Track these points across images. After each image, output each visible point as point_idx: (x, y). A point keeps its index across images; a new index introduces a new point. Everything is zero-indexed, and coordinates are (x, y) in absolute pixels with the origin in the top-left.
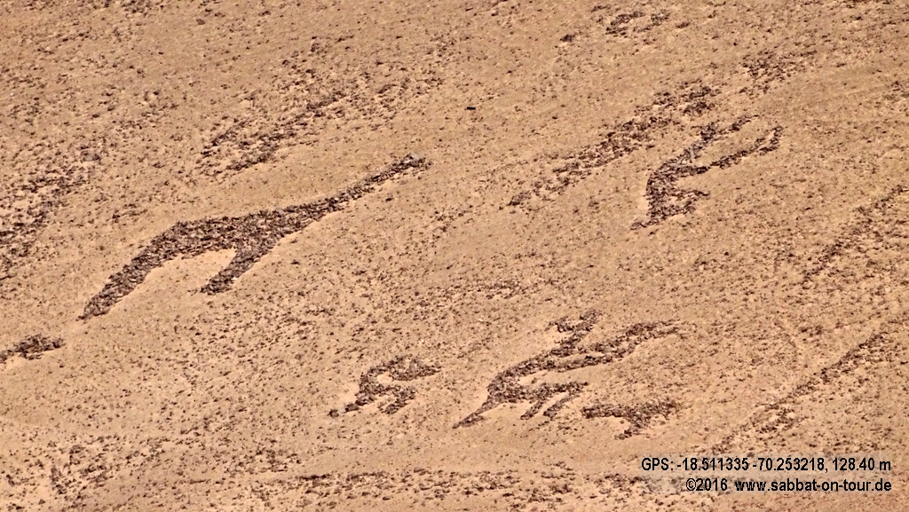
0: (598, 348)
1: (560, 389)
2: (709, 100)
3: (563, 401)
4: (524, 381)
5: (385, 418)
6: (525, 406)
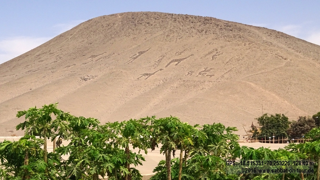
0: (208, 70)
2: (217, 50)
3: (205, 75)
4: (202, 73)
5: (190, 76)
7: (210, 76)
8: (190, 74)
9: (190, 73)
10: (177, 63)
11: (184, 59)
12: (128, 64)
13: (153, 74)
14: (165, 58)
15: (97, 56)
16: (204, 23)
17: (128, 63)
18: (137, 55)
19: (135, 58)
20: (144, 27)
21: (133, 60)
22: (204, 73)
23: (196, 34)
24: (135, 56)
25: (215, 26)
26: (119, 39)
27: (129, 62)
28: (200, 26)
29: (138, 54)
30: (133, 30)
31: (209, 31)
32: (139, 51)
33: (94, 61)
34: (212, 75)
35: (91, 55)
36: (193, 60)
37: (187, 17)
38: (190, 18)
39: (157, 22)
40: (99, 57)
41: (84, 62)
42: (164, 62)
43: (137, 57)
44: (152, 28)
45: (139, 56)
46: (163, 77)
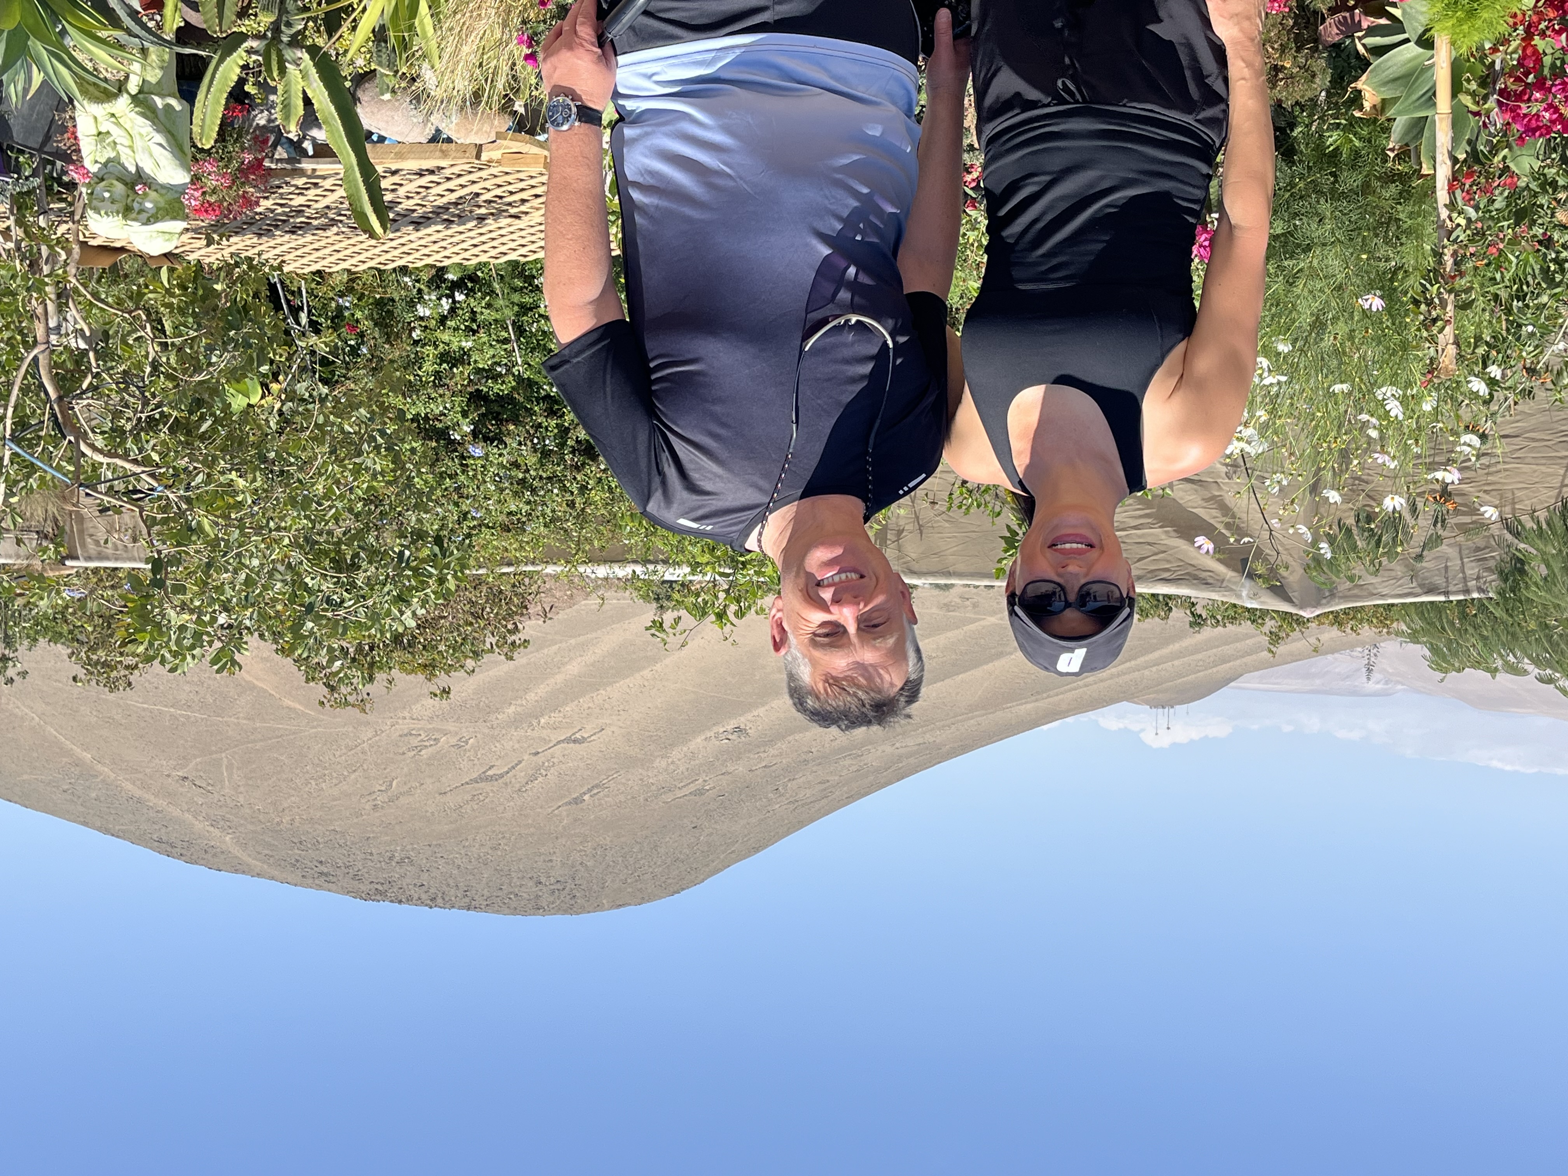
0: (414, 750)
1: (425, 741)
2: (373, 808)
3: (425, 738)
4: (432, 743)
5: (465, 735)
6: (433, 737)
7: (411, 734)
8: (464, 742)
9: (462, 744)
10: (490, 773)
11: (467, 783)
12: (617, 772)
13: (559, 742)
14: (517, 786)
15: (690, 793)
16: (390, 882)
17: (619, 774)
18: (589, 795)
19: (597, 786)
20: (552, 873)
21: (603, 782)
22: (424, 743)
23: (419, 853)
24: (595, 791)
25: (362, 875)
26: (623, 839)
27: (614, 776)
28: (402, 877)
29: (586, 797)
30: (581, 864)
31: (381, 862)
32: (580, 806)
33: (701, 780)
34: (406, 735)
35: (703, 797)
36: (443, 779)
37: (433, 899)
38: (424, 897)
39: (516, 886)
40: (686, 791)
41: (726, 777)
42: (523, 774)
43: (590, 790)
44: (532, 869)
45: (585, 794)
46: (535, 734)
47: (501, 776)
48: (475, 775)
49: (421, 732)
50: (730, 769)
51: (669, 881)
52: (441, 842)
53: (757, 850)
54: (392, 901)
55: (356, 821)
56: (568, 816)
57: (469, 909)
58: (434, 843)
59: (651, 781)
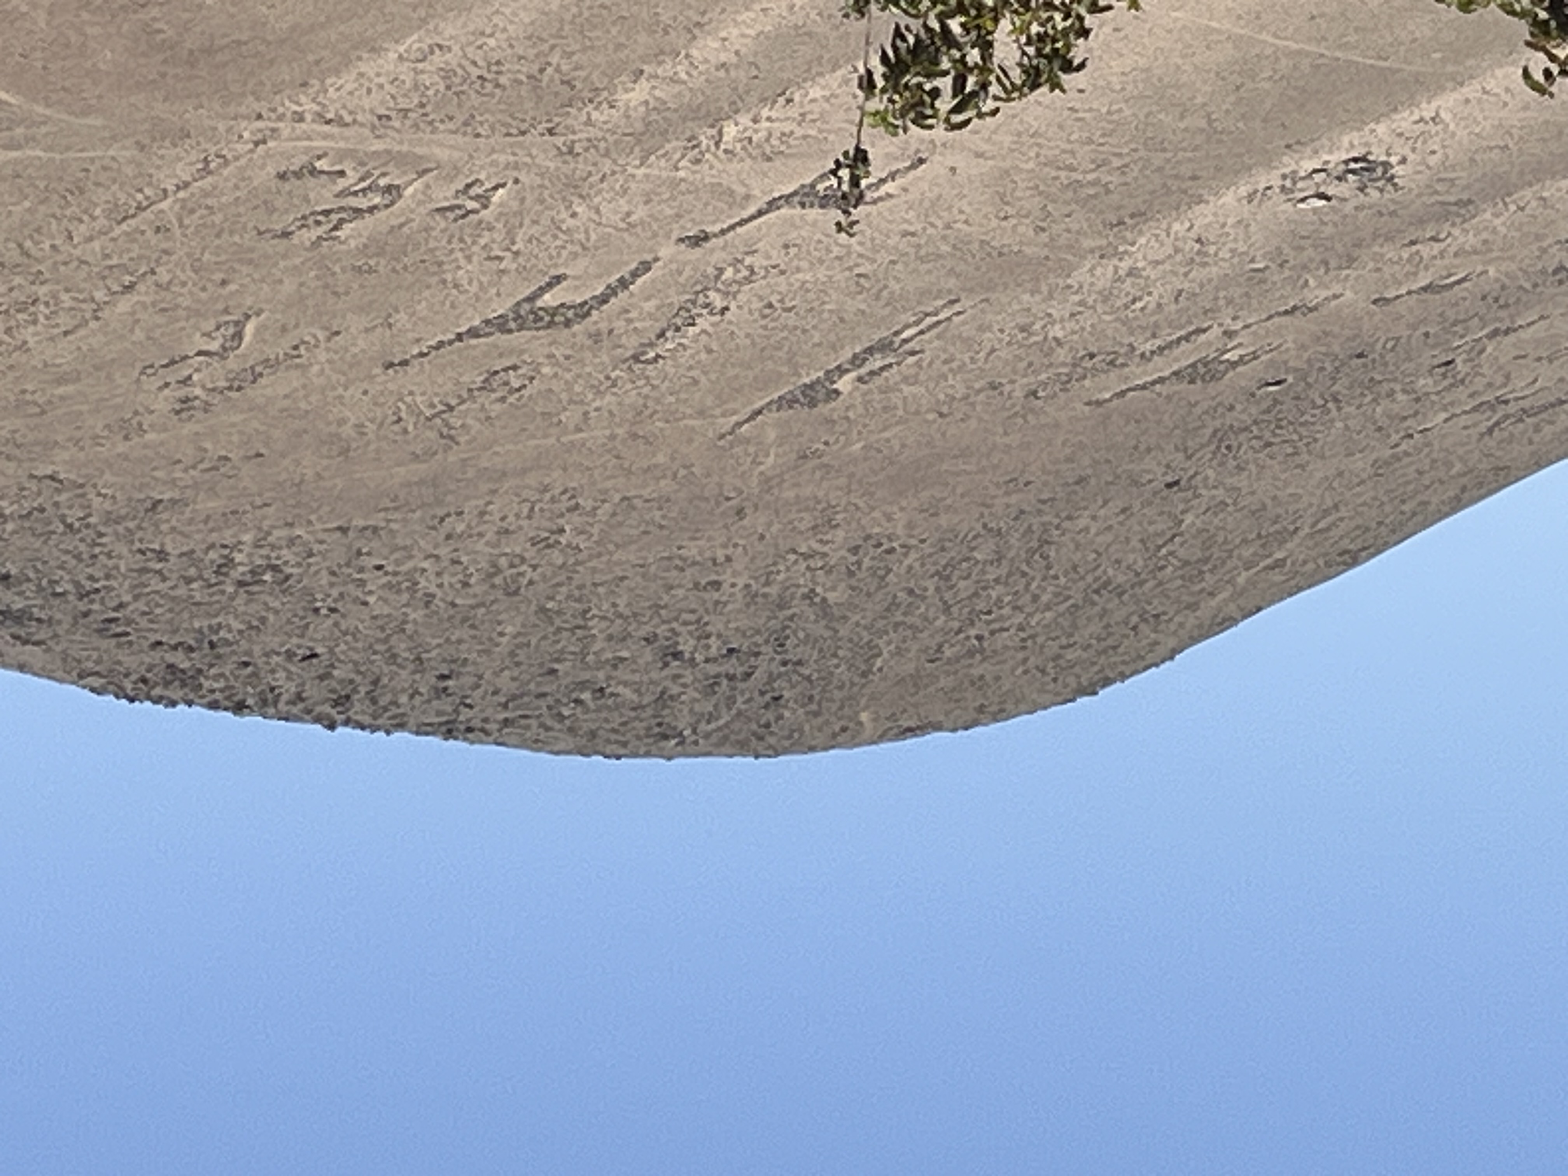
0: (318, 223)
1: (355, 193)
2: (178, 407)
3: (356, 184)
4: (377, 200)
5: (482, 177)
6: (382, 182)
7: (314, 172)
8: (477, 198)
9: (471, 205)
10: (548, 299)
11: (473, 333)
12: (953, 302)
13: (773, 205)
14: (632, 343)
15: (1175, 373)
16: (212, 645)
17: (957, 307)
18: (853, 375)
19: (884, 346)
20: (716, 625)
21: (905, 335)
22: (353, 202)
23: (311, 555)
24: (876, 362)
25: (129, 622)
26: (944, 520)
27: (942, 316)
28: (255, 628)
29: (844, 384)
30: (810, 595)
31: (189, 581)
32: (823, 409)
33: (1216, 331)
34: (298, 175)
35: (1213, 388)
36: (401, 319)
37: (342, 701)
38: (312, 691)
39: (600, 665)
40: (1163, 367)
41: (1297, 320)
42: (649, 306)
43: (857, 361)
44: (657, 607)
45: (841, 371)
46: (706, 174)
47: (583, 311)
48: (501, 308)
49: (347, 166)
50: (1315, 295)
51: (1070, 655)
52: (377, 520)
53: (1352, 559)
54: (214, 706)
55: (122, 447)
56: (781, 441)
57: (449, 734)
58: (360, 522)
59: (1057, 331)
